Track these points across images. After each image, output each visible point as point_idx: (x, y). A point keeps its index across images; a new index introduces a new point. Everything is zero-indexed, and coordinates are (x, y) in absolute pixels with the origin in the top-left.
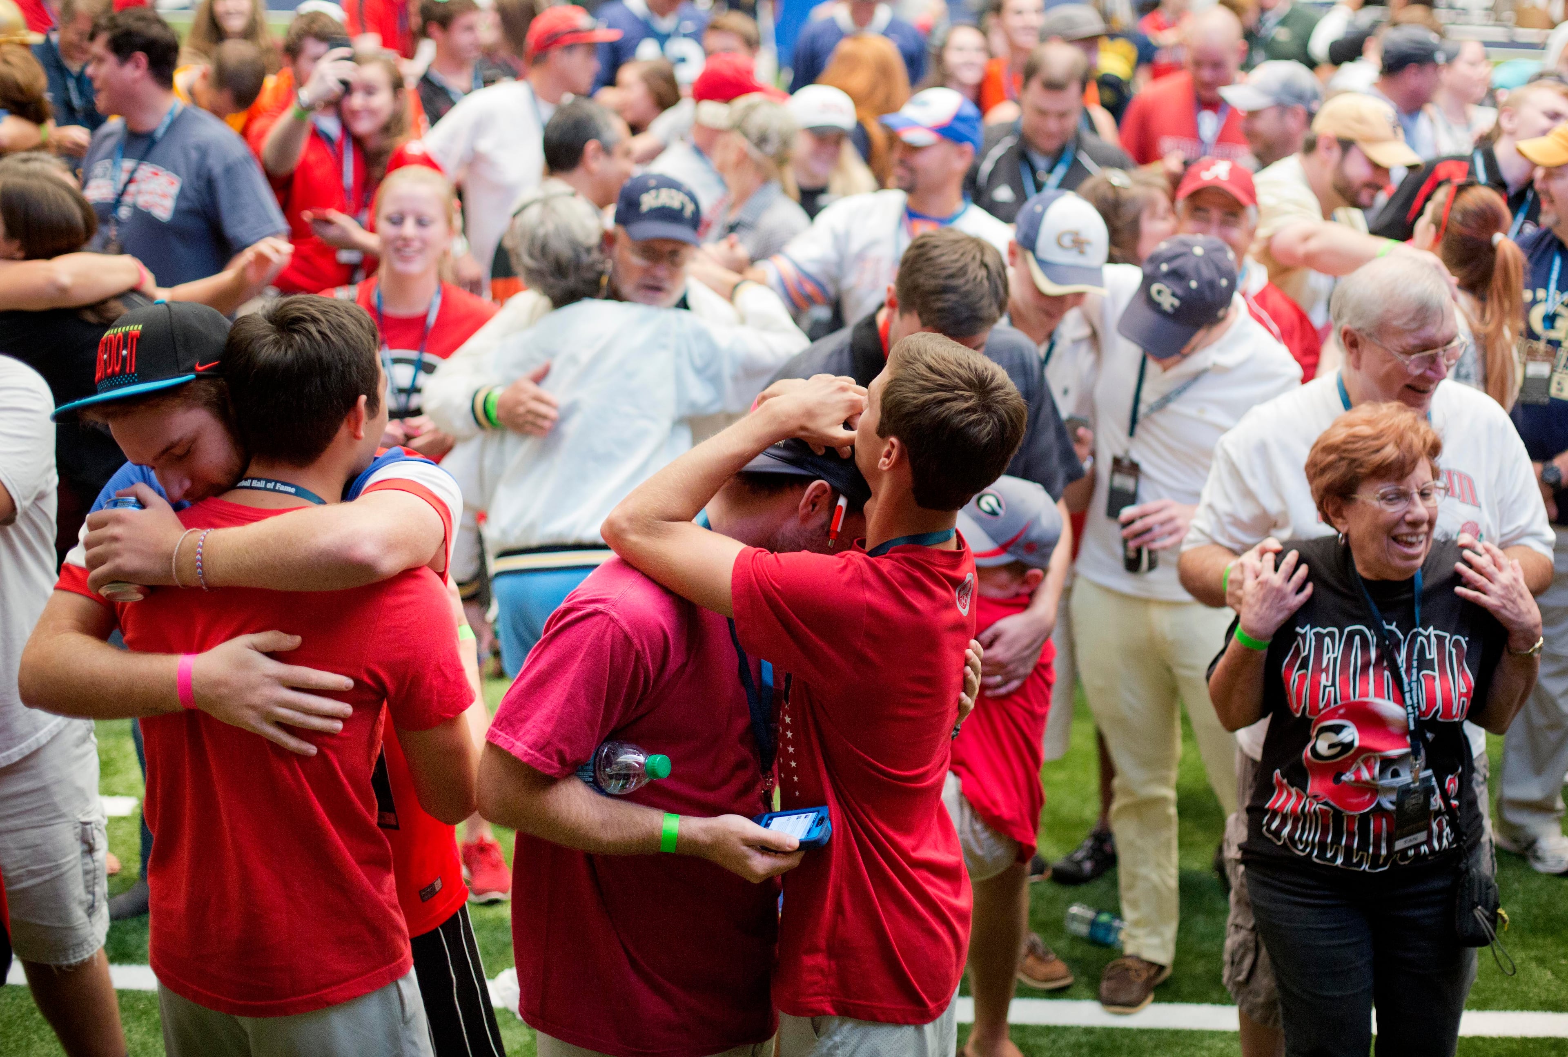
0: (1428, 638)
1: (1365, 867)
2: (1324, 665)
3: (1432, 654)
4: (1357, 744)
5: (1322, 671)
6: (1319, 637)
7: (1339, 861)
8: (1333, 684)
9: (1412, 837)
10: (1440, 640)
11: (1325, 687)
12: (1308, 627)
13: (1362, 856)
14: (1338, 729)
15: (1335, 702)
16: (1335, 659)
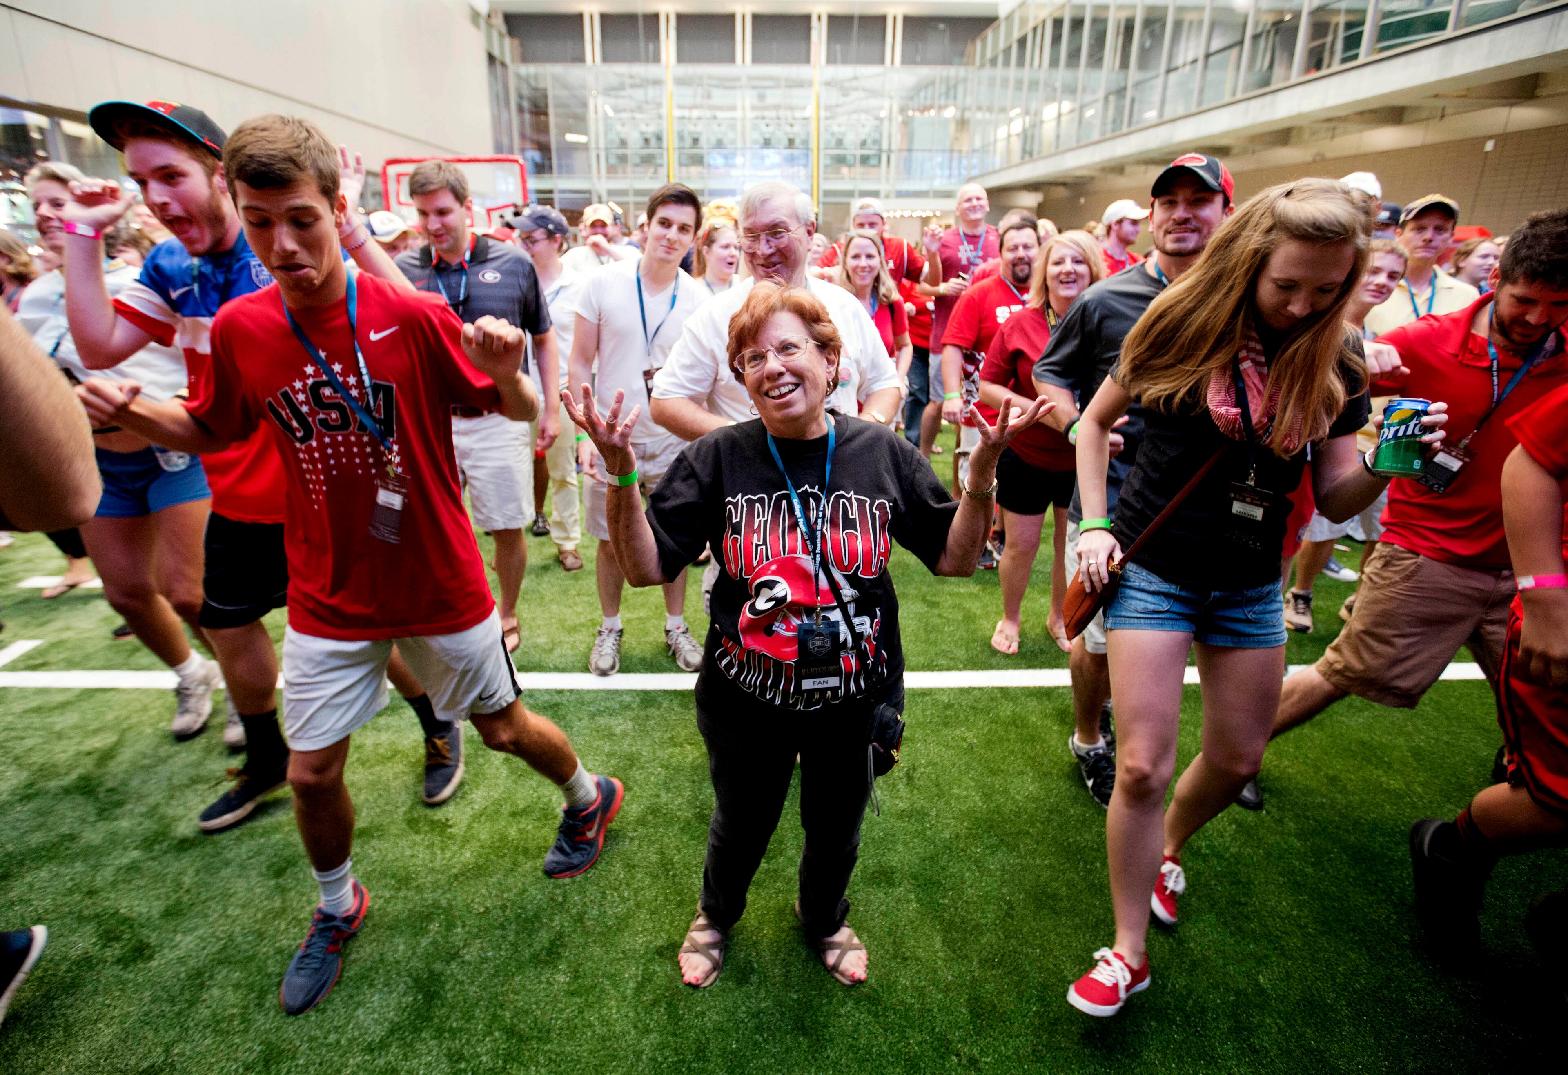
0: (849, 500)
1: (800, 707)
2: (756, 526)
3: (854, 515)
4: (789, 599)
5: (754, 532)
6: (751, 504)
7: (778, 701)
8: (765, 543)
9: (822, 680)
10: (861, 504)
11: (757, 546)
12: (740, 496)
13: (797, 699)
14: (771, 585)
15: (767, 559)
16: (765, 522)
